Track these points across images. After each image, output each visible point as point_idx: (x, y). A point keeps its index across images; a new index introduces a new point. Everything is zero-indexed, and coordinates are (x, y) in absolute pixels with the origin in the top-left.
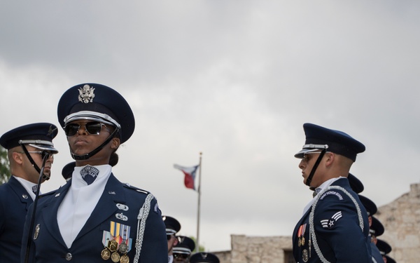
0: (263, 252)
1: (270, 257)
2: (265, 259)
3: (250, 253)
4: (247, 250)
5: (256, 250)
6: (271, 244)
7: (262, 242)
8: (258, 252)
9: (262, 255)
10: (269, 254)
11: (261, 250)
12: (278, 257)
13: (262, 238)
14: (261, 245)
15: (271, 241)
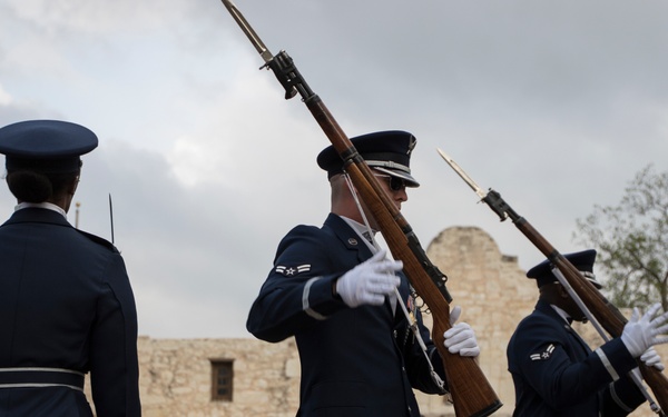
0: (178, 363)
1: (189, 372)
2: (180, 375)
3: (157, 365)
4: (152, 361)
5: (166, 360)
6: (191, 351)
7: (176, 348)
8: (169, 363)
9: (176, 368)
10: (188, 367)
11: (174, 362)
12: (202, 372)
13: (177, 341)
14: (174, 352)
15: (191, 346)
